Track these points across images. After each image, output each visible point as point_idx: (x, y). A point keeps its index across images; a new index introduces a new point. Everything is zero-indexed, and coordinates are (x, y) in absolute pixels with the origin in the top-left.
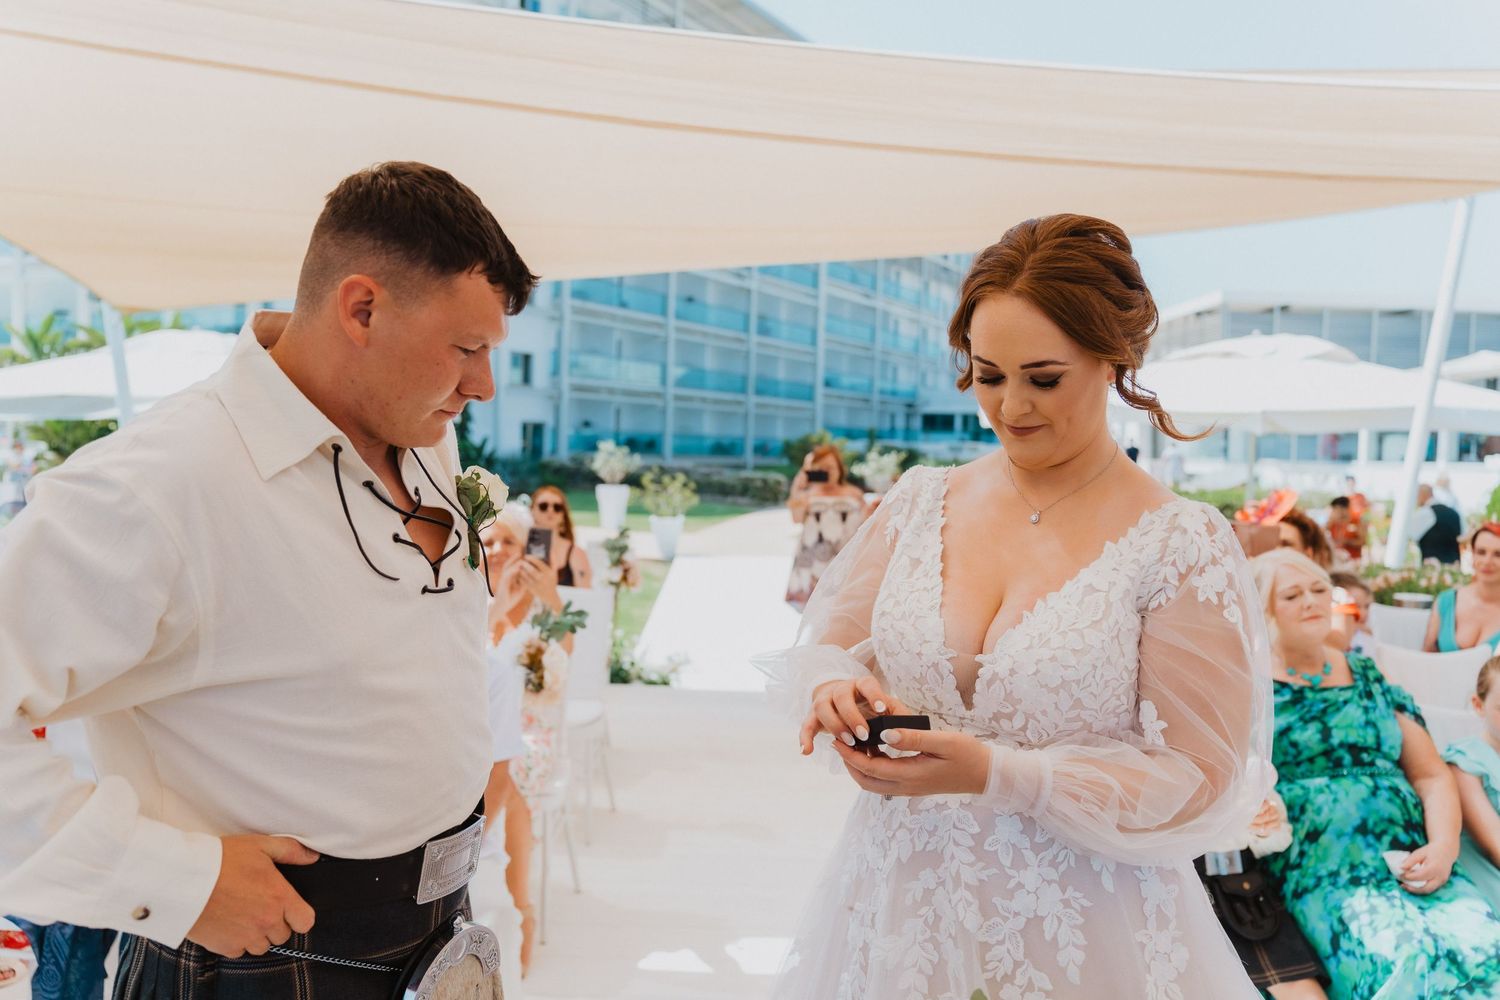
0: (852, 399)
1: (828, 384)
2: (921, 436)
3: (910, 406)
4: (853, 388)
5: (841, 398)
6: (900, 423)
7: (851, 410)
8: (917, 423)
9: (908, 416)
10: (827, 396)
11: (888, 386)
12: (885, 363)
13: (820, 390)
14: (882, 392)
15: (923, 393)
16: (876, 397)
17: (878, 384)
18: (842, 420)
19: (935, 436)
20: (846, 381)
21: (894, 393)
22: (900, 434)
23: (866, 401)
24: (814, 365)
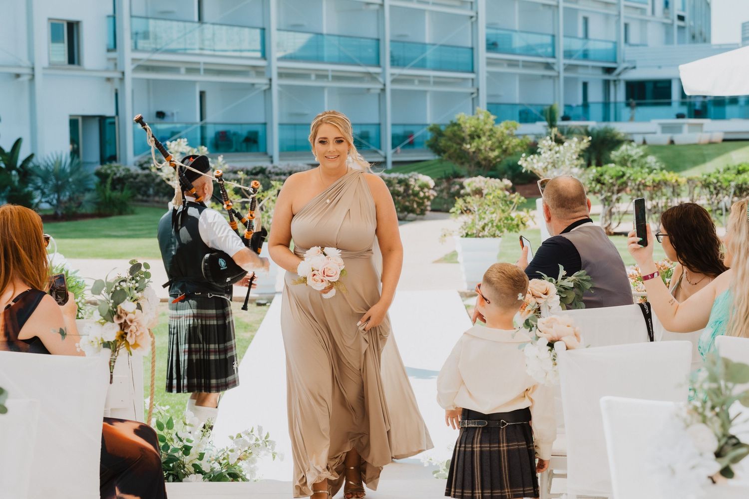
0: (527, 65)
1: (492, 46)
2: (626, 112)
3: (609, 70)
4: (528, 50)
5: (512, 64)
6: (596, 95)
7: (526, 80)
8: (619, 94)
9: (607, 83)
10: (490, 62)
11: (577, 45)
12: (571, 13)
13: (482, 54)
14: (568, 54)
15: (627, 53)
16: (561, 62)
17: (563, 44)
18: (515, 94)
19: (642, 111)
20: (518, 41)
21: (585, 55)
22: (596, 110)
23: (548, 66)
24: (473, 19)
